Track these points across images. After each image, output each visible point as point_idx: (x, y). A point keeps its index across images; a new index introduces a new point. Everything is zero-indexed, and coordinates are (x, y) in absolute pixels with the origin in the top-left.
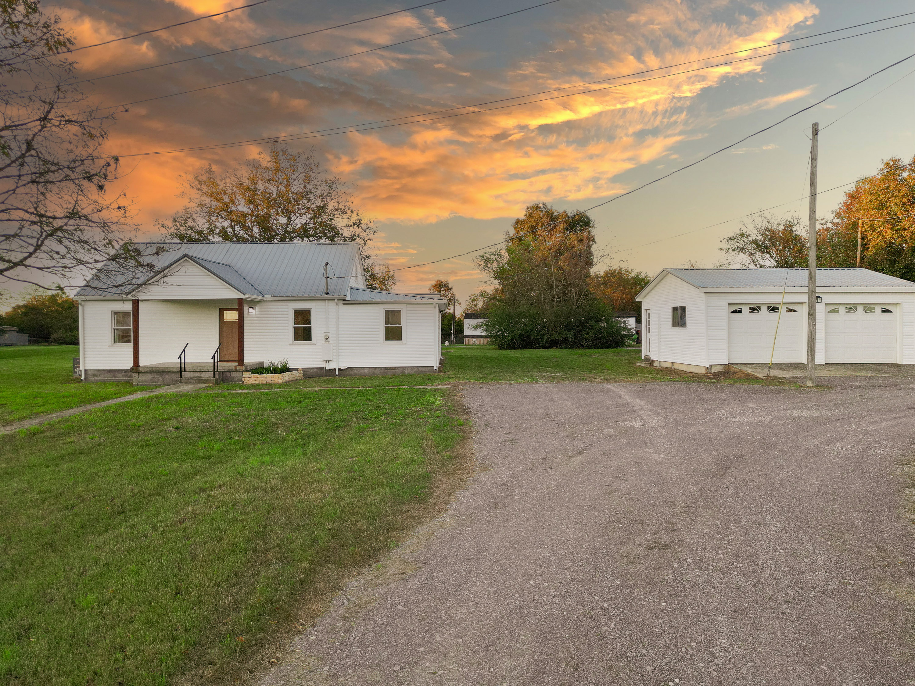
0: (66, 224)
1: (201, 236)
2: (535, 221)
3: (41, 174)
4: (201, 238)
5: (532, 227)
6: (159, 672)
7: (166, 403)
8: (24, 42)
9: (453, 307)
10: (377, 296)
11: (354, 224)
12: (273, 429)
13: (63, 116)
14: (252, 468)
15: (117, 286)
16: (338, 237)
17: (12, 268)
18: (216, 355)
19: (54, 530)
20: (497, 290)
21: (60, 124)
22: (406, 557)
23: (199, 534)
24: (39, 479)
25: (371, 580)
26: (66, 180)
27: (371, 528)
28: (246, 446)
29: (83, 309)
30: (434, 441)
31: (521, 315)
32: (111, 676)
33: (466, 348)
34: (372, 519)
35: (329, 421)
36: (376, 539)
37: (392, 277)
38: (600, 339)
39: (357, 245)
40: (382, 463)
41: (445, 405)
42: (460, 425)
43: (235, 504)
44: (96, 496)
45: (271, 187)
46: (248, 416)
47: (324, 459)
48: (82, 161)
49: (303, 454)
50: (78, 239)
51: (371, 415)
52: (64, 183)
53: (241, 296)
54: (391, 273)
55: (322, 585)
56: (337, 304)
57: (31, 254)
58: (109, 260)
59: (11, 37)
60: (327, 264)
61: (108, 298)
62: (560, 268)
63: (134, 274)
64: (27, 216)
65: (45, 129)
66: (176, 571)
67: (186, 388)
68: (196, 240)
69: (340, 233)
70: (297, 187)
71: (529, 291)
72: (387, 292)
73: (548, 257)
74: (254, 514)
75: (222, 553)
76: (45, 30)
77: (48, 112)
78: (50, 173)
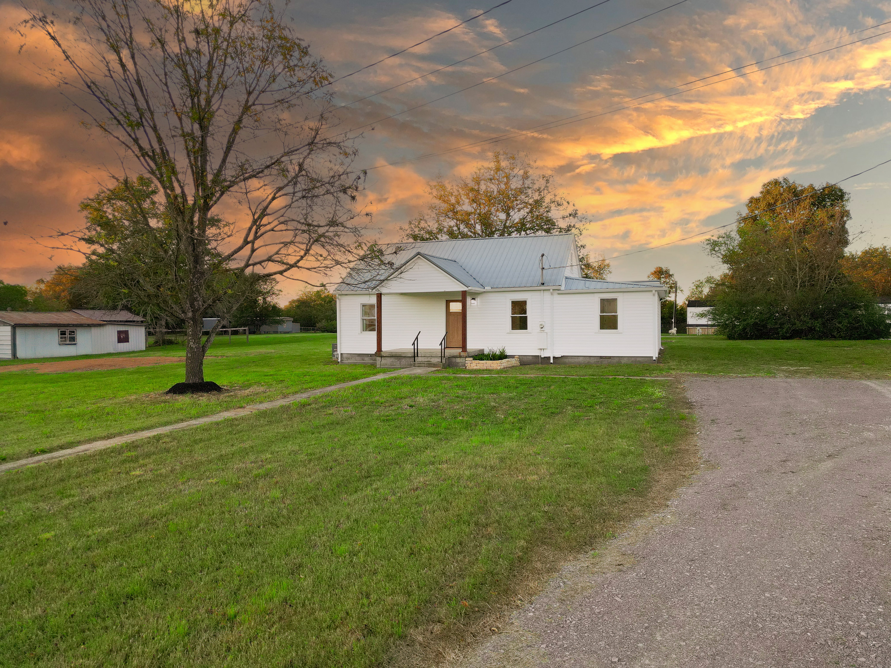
0: (327, 231)
1: (431, 236)
2: (773, 198)
3: (309, 190)
4: (431, 238)
5: (769, 205)
6: (397, 622)
7: (403, 384)
8: (298, 81)
9: (674, 294)
10: (591, 285)
11: (570, 215)
12: (493, 411)
13: (325, 140)
14: (474, 447)
15: (365, 282)
16: (554, 229)
17: (289, 269)
18: (443, 342)
19: (317, 487)
20: (726, 276)
21: (323, 147)
22: (623, 549)
23: (428, 502)
24: (307, 444)
25: (588, 566)
26: (328, 193)
27: (587, 515)
28: (468, 426)
29: (340, 302)
30: (653, 434)
31: (755, 303)
32: (359, 618)
33: (689, 338)
34: (588, 506)
35: (544, 407)
36: (592, 527)
37: (608, 265)
38: (857, 328)
39: (573, 235)
40: (598, 452)
41: (664, 397)
42: (682, 419)
43: (459, 478)
44: (348, 461)
45: (492, 186)
46: (471, 398)
47: (539, 443)
48: (340, 176)
49: (519, 438)
50: (336, 243)
51: (585, 404)
52: (326, 196)
53: (465, 289)
54: (607, 262)
55: (539, 565)
56: (552, 294)
57: (302, 257)
58: (360, 260)
59: (289, 79)
60: (543, 255)
61: (358, 292)
62: (805, 249)
63: (378, 271)
64: (299, 226)
65: (312, 152)
66: (410, 533)
67: (418, 371)
68: (427, 239)
69: (556, 224)
70: (515, 184)
71: (764, 275)
72: (602, 281)
73: (789, 236)
74: (476, 489)
75: (448, 523)
76: (313, 69)
77: (315, 137)
78: (316, 189)
